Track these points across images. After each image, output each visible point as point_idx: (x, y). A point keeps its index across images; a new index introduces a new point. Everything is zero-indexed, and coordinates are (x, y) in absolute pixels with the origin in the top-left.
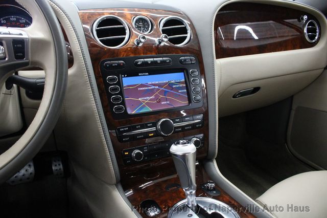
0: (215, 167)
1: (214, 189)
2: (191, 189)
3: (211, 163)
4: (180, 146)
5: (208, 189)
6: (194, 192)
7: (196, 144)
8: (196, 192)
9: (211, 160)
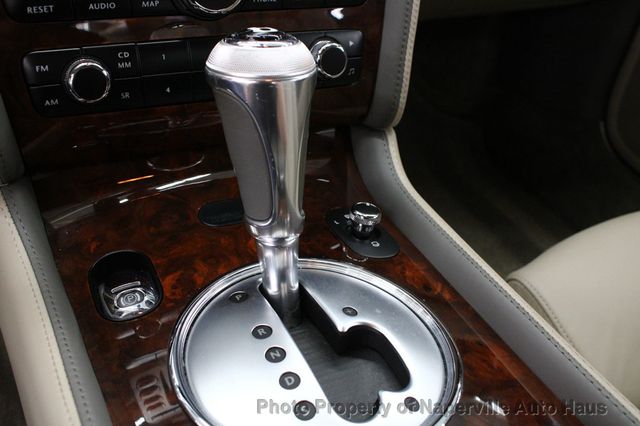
0: (389, 158)
1: (376, 232)
2: (281, 225)
3: (378, 142)
4: (248, 47)
5: (353, 233)
6: (292, 239)
7: (328, 60)
8: (301, 239)
9: (380, 132)
